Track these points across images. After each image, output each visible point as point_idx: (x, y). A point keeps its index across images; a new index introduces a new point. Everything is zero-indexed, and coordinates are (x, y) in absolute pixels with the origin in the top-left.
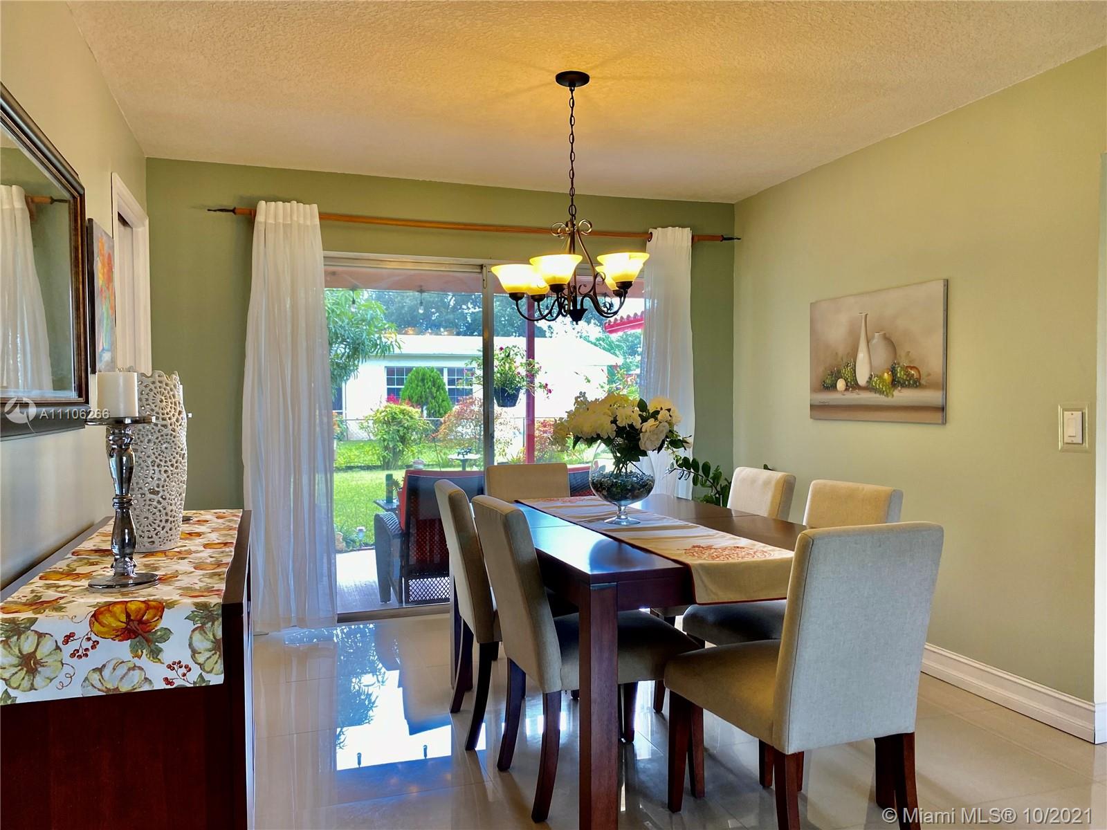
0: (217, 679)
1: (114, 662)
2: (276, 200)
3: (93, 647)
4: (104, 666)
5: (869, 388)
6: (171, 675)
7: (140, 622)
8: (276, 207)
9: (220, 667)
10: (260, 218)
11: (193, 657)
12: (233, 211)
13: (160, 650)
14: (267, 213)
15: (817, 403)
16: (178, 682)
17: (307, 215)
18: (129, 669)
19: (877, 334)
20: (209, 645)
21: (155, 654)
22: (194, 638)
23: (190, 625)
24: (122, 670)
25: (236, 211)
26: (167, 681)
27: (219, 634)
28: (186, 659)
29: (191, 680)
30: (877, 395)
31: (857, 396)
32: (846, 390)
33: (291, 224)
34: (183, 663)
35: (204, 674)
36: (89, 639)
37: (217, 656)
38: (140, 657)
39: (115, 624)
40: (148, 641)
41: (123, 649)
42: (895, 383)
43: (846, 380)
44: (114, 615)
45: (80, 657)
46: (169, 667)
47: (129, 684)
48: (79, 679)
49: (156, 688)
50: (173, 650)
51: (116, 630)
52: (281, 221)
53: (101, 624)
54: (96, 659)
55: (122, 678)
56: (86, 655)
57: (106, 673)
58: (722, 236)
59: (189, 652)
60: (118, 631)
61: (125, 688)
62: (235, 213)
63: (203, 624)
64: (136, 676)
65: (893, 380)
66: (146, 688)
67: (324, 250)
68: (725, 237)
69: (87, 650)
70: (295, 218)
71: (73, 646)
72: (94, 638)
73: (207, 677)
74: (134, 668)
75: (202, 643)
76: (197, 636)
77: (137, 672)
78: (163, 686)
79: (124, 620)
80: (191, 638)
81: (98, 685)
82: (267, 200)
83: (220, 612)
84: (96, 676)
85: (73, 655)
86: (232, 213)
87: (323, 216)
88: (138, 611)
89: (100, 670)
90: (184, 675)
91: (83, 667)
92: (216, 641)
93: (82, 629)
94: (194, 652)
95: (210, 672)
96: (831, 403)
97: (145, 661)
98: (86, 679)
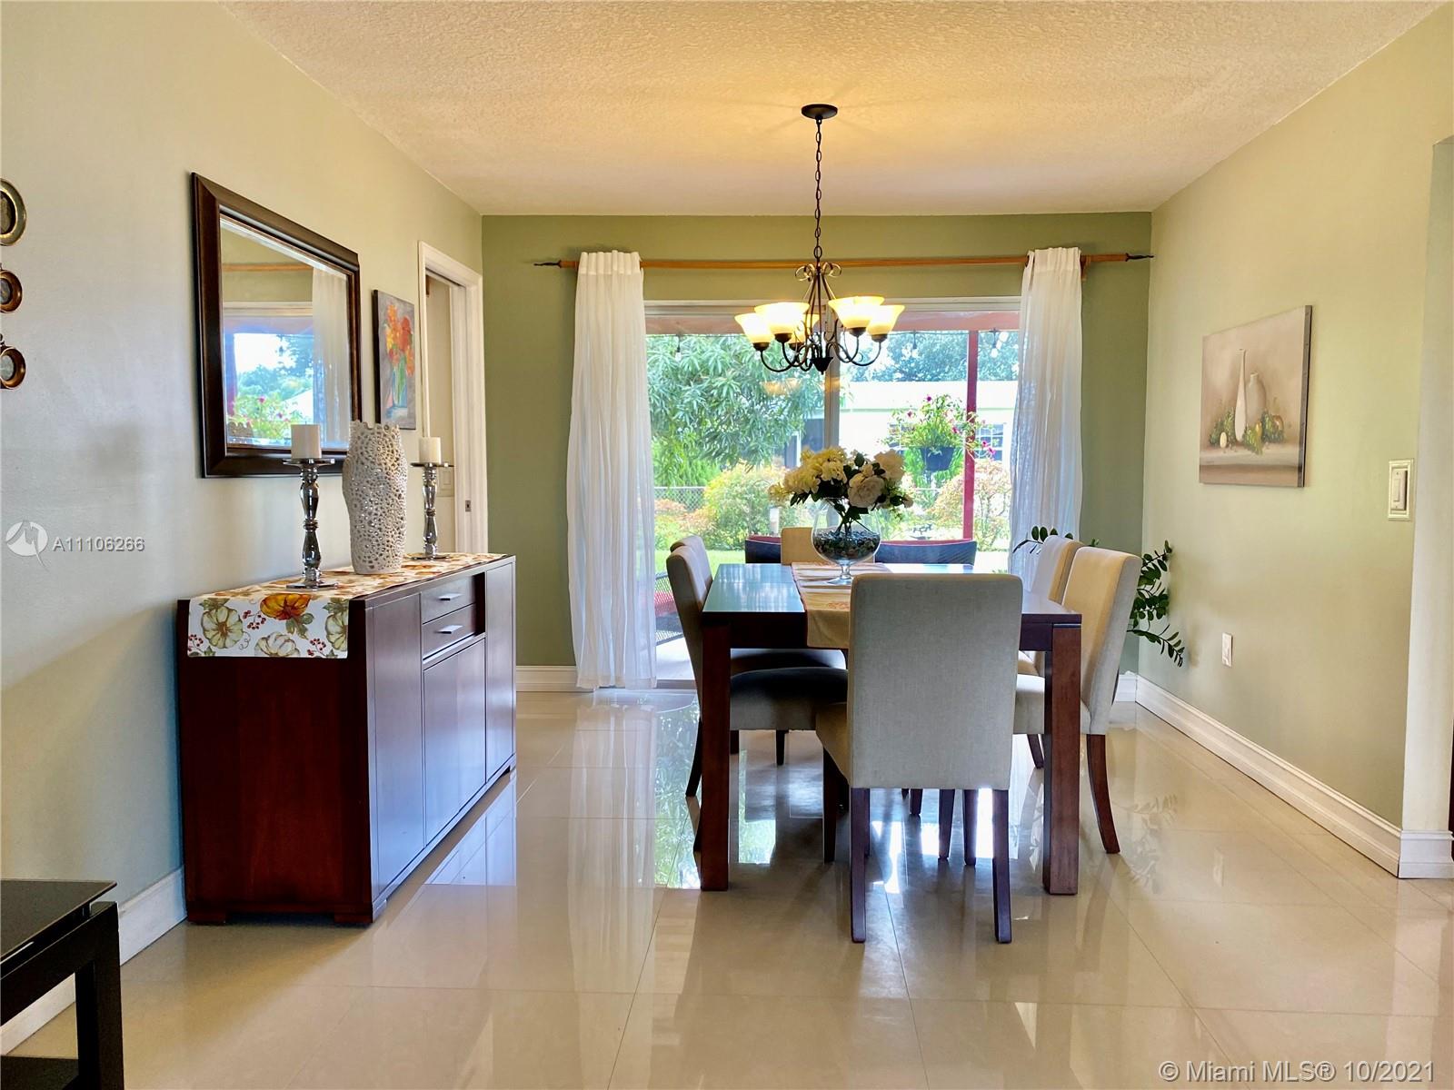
0: (343, 655)
1: (274, 635)
2: (596, 250)
3: (262, 622)
4: (269, 637)
5: (1244, 444)
6: (312, 648)
7: (293, 608)
8: (597, 258)
9: (345, 645)
10: (582, 270)
11: (328, 637)
12: (558, 264)
13: (306, 630)
14: (591, 265)
15: (1205, 464)
16: (317, 654)
17: (628, 266)
18: (286, 641)
19: (1252, 376)
20: (339, 629)
21: (303, 632)
22: (329, 623)
23: (326, 613)
24: (281, 641)
25: (562, 264)
26: (310, 653)
27: (346, 623)
28: (323, 639)
29: (325, 654)
30: (1249, 452)
31: (1236, 454)
32: (1227, 446)
33: (611, 275)
34: (321, 641)
35: (334, 650)
36: (260, 616)
37: (343, 638)
38: (292, 633)
39: (277, 607)
40: (297, 621)
41: (280, 626)
42: (1265, 438)
43: (1227, 434)
44: (276, 601)
45: (253, 628)
46: (311, 642)
47: (286, 651)
48: (252, 644)
49: (302, 656)
50: (315, 630)
51: (275, 611)
52: (601, 271)
53: (268, 607)
54: (264, 630)
55: (280, 647)
56: (258, 628)
57: (271, 641)
58: (1127, 254)
59: (325, 633)
60: (278, 612)
61: (282, 654)
62: (561, 267)
63: (336, 613)
64: (289, 647)
65: (1263, 433)
66: (295, 655)
67: (645, 299)
68: (1130, 255)
69: (258, 624)
70: (615, 268)
71: (249, 620)
72: (263, 616)
73: (336, 652)
74: (288, 640)
75: (335, 628)
76: (331, 622)
77: (290, 643)
78: (305, 655)
79: (282, 605)
80: (327, 622)
81: (265, 650)
82: (589, 251)
83: (348, 605)
84: (264, 643)
85: (249, 627)
86: (557, 267)
87: (644, 264)
88: (292, 600)
89: (266, 639)
90: (321, 649)
91: (257, 635)
92: (343, 627)
93: (256, 609)
94: (329, 634)
95: (338, 649)
96: (1216, 463)
97: (295, 636)
98: (257, 644)
